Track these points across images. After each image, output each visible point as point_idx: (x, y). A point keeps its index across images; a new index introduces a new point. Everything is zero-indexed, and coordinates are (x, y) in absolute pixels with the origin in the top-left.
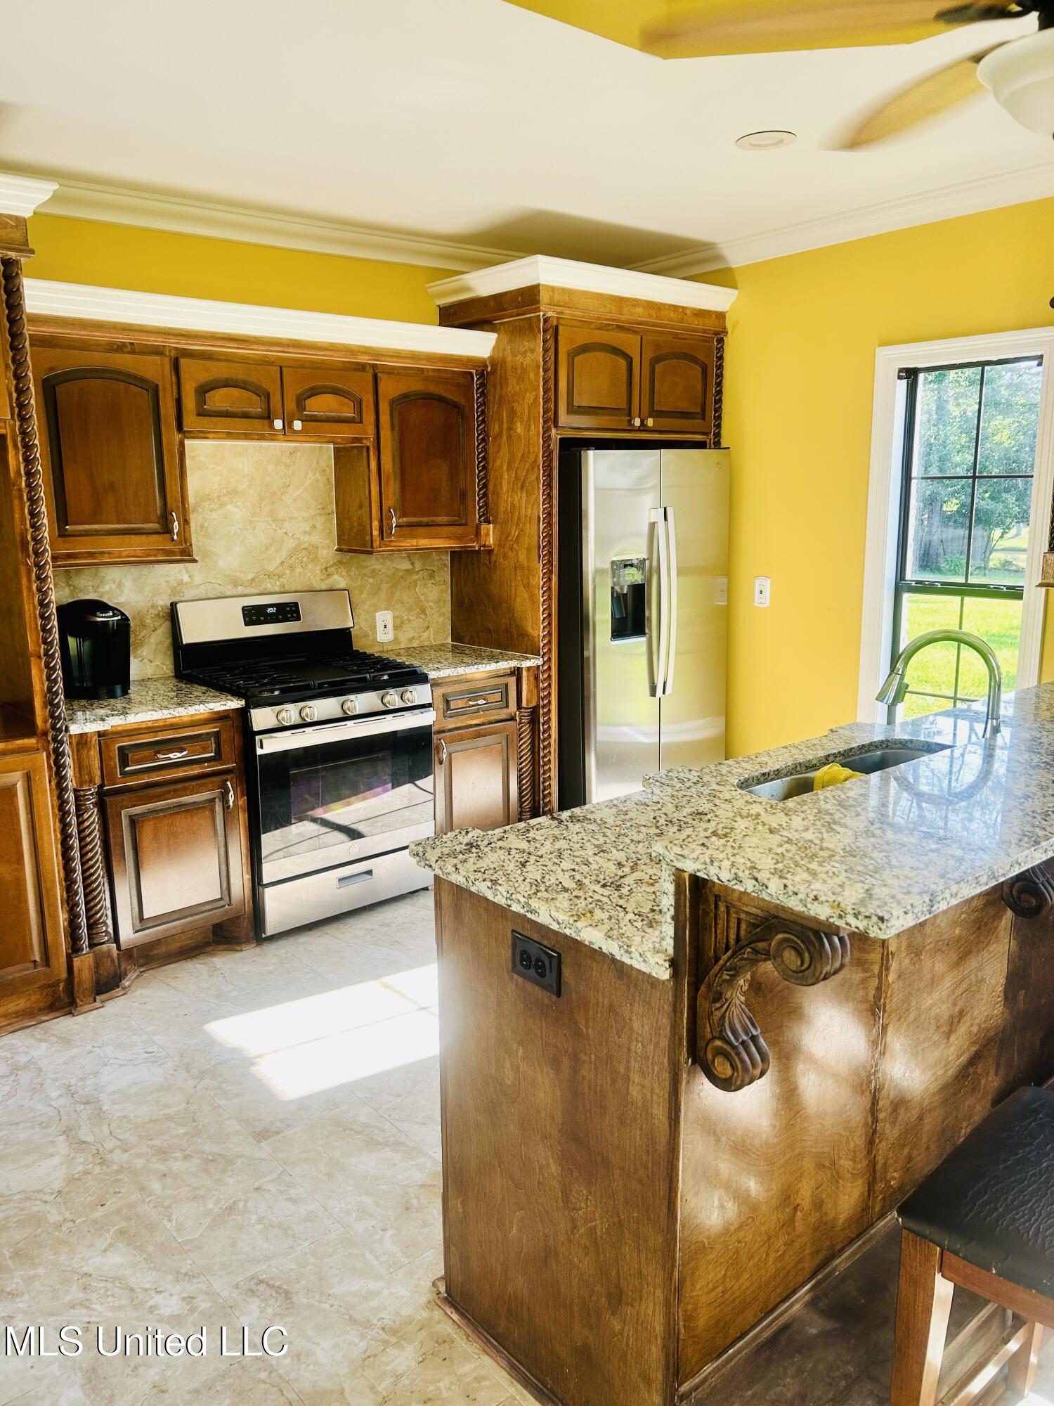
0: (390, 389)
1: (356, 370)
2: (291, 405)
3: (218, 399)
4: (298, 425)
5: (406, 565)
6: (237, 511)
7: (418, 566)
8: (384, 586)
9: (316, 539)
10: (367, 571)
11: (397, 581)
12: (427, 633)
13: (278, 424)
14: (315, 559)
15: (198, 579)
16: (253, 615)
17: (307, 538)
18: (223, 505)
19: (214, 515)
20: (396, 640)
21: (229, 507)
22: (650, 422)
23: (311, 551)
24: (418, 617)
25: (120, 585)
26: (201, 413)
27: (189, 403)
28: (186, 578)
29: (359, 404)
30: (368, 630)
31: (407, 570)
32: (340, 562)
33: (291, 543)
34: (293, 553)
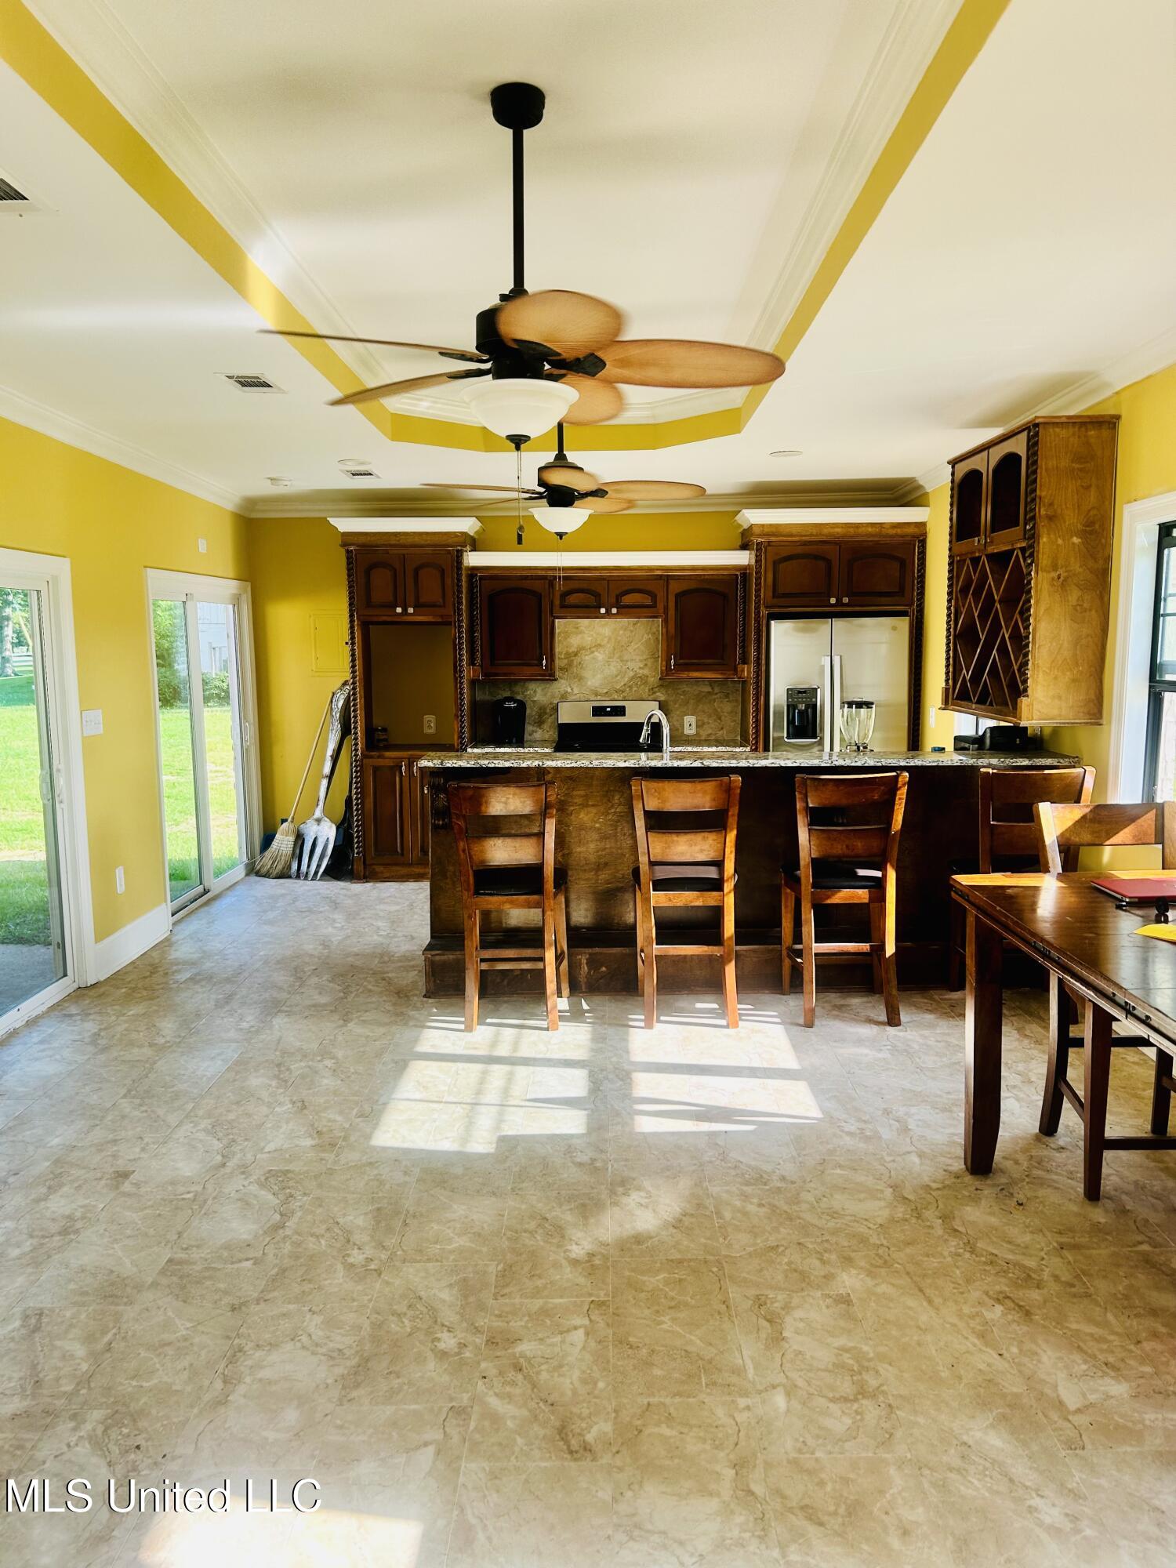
0: (676, 588)
1: (656, 579)
2: (613, 600)
3: (573, 599)
4: (614, 611)
5: (708, 689)
6: (600, 656)
7: (717, 690)
8: (692, 701)
9: (646, 672)
10: (679, 691)
11: (700, 698)
12: (721, 732)
13: (603, 611)
14: (646, 683)
15: (576, 691)
16: (598, 711)
17: (641, 671)
18: (593, 652)
19: (587, 658)
20: (698, 734)
21: (596, 653)
22: (846, 600)
23: (643, 679)
24: (715, 721)
25: (535, 692)
26: (563, 606)
27: (557, 602)
28: (569, 690)
29: (653, 596)
30: (678, 726)
31: (709, 692)
32: (662, 686)
33: (631, 674)
34: (633, 678)
